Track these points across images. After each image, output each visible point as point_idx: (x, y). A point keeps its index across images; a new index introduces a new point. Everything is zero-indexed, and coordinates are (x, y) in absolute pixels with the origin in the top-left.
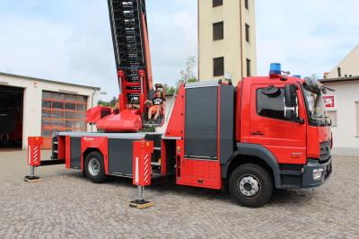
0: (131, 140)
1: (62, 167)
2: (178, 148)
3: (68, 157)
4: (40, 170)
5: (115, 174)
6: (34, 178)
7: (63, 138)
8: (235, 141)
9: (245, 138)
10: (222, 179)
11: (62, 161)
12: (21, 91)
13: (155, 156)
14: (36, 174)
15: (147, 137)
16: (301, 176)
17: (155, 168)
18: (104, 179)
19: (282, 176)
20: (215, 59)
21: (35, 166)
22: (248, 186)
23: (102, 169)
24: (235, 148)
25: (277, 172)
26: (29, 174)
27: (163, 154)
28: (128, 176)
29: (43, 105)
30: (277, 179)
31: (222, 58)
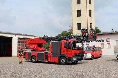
8: (61, 53)
9: (62, 52)
16: (71, 59)
19: (68, 59)
20: (78, 24)
24: (61, 55)
31: (80, 23)
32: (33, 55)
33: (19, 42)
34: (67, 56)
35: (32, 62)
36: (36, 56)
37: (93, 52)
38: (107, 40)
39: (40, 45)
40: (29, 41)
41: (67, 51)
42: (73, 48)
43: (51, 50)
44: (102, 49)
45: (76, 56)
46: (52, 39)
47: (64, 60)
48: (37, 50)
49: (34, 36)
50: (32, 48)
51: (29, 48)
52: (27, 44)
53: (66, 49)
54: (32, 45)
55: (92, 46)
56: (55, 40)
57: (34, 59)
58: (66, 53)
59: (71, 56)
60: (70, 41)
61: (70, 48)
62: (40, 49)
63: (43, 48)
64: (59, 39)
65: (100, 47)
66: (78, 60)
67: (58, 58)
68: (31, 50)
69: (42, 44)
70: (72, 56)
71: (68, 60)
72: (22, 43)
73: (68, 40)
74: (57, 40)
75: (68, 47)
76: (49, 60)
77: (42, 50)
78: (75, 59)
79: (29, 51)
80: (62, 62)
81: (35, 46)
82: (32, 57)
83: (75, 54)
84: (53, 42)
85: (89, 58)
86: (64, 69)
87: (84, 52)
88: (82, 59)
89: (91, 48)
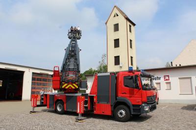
0: (76, 96)
1: (45, 108)
2: (95, 99)
3: (48, 103)
4: (37, 109)
5: (69, 110)
6: (34, 112)
7: (46, 95)
10: (112, 111)
11: (45, 105)
12: (22, 73)
13: (86, 102)
14: (35, 110)
15: (82, 95)
16: (140, 109)
17: (85, 107)
18: (64, 112)
19: (133, 109)
20: (115, 57)
21: (34, 107)
22: (121, 114)
23: (63, 109)
24: (116, 99)
25: (132, 108)
26: (32, 110)
27: (89, 102)
28: (74, 111)
29: (32, 80)
30: (132, 110)
31: (119, 56)
34: (130, 102)
36: (64, 101)
38: (165, 78)
41: (131, 93)
44: (158, 91)
45: (148, 103)
47: (124, 112)
57: (60, 106)
58: (130, 97)
59: (140, 103)
60: (136, 73)
70: (143, 103)
80: (120, 116)
82: (56, 102)
83: (148, 98)
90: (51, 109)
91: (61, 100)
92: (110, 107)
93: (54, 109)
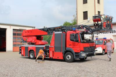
32: (31, 50)
33: (14, 34)
34: (74, 52)
35: (29, 58)
36: (35, 51)
37: (104, 46)
39: (39, 38)
40: (26, 32)
41: (74, 45)
42: (82, 41)
43: (53, 43)
44: (114, 42)
45: (85, 51)
46: (55, 29)
47: (70, 56)
48: (36, 43)
49: (32, 27)
50: (29, 41)
51: (26, 42)
52: (24, 36)
53: (72, 42)
54: (30, 38)
55: (103, 38)
56: (59, 31)
58: (73, 47)
59: (79, 52)
60: (77, 32)
61: (77, 41)
62: (40, 42)
63: (43, 41)
64: (64, 30)
65: (112, 40)
66: (88, 55)
67: (63, 53)
68: (28, 44)
69: (42, 36)
71: (75, 56)
72: (17, 35)
73: (75, 31)
74: (60, 31)
75: (75, 40)
76: (51, 56)
77: (42, 43)
78: (84, 55)
79: (26, 45)
80: (67, 59)
81: (33, 39)
82: (29, 52)
83: (85, 48)
84: (56, 33)
85: (99, 52)
86: (72, 68)
87: (95, 46)
88: (92, 55)
89: (101, 41)
90: (27, 57)
91: (33, 50)
92: (62, 54)
93: (28, 57)
